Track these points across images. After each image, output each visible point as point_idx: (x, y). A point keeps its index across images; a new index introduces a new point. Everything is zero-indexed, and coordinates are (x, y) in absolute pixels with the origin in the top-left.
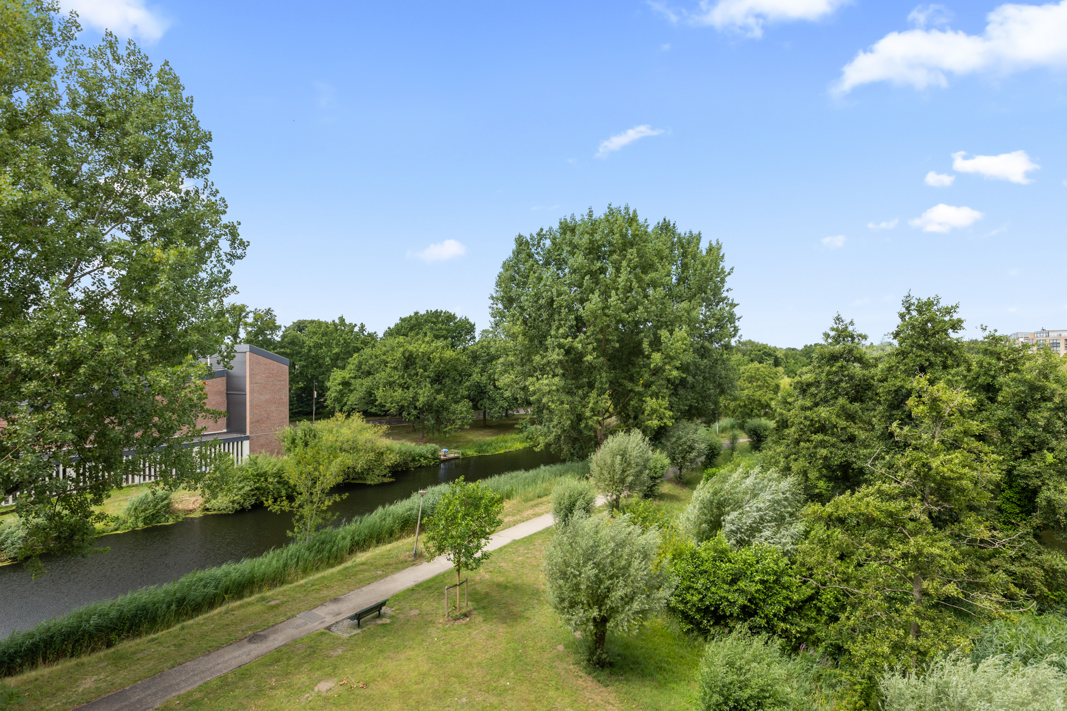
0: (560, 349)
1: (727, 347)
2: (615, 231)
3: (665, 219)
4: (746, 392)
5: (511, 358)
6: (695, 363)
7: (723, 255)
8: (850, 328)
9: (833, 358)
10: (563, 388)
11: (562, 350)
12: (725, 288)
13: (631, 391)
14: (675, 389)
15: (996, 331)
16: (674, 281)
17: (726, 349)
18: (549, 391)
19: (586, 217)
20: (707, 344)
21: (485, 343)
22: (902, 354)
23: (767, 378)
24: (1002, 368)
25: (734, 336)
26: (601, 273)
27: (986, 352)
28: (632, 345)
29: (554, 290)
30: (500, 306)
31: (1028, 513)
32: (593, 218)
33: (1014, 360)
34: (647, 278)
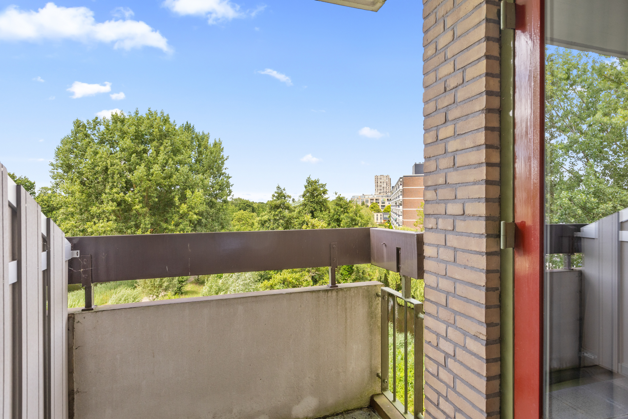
0: (113, 202)
1: (225, 202)
2: (154, 126)
3: (187, 123)
4: (236, 227)
5: (71, 209)
6: (206, 211)
7: (223, 148)
8: (284, 192)
9: (277, 207)
10: (116, 229)
11: (115, 203)
12: (224, 168)
13: (165, 229)
14: (195, 227)
15: (340, 195)
16: (193, 161)
17: (225, 203)
18: (105, 232)
19: (133, 115)
20: (214, 200)
21: (45, 198)
22: (305, 205)
23: (247, 219)
24: (342, 211)
25: (229, 195)
26: (144, 153)
27: (337, 205)
28: (166, 200)
29: (108, 161)
30: (60, 171)
31: (351, 274)
32: (139, 115)
33: (346, 208)
34: (176, 159)
